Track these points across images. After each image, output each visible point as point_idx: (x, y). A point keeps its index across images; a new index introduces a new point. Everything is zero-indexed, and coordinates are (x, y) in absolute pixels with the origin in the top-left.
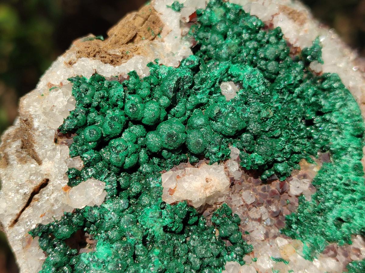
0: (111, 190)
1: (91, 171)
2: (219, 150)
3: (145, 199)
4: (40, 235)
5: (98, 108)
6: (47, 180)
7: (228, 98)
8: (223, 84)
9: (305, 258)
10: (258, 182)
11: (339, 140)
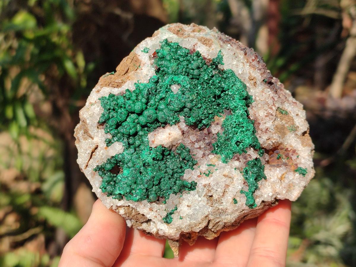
0: (125, 145)
1: (115, 139)
2: (173, 119)
3: (142, 147)
4: (98, 170)
5: (114, 110)
6: (98, 146)
7: (175, 93)
8: (172, 86)
9: (223, 162)
10: (197, 130)
11: (234, 103)
